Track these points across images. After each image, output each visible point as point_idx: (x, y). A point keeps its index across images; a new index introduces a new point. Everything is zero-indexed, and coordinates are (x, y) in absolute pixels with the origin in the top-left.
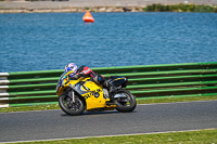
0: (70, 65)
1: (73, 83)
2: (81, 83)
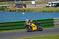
0: (27, 20)
1: (29, 24)
2: (31, 24)
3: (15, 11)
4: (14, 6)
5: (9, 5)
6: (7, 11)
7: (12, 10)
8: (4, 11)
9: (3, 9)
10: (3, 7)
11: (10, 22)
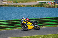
3: (54, 7)
4: (53, 2)
5: (48, 1)
6: (46, 7)
7: (51, 6)
8: (44, 7)
9: (42, 5)
10: (42, 3)
11: (49, 18)
